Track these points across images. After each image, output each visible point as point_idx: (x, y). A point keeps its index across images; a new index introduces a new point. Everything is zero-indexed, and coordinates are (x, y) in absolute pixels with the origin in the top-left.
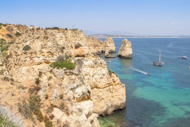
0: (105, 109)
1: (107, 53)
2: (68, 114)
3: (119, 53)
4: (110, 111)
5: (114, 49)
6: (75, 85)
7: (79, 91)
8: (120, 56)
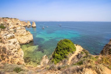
1: (28, 26)
2: (4, 44)
3: (32, 26)
5: (30, 25)
6: (6, 34)
7: (9, 36)
8: (32, 27)
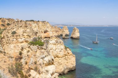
0: (63, 70)
1: (64, 36)
2: (40, 73)
4: (66, 71)
5: (68, 33)
6: (44, 56)
7: (47, 59)
8: (72, 38)
